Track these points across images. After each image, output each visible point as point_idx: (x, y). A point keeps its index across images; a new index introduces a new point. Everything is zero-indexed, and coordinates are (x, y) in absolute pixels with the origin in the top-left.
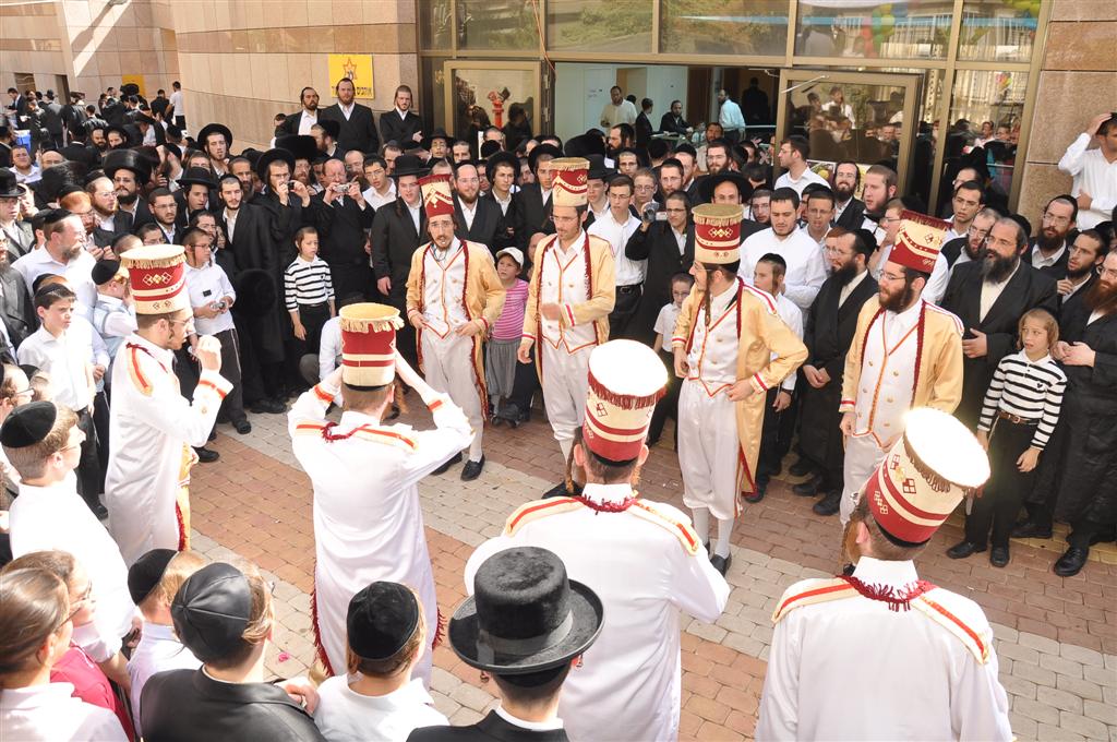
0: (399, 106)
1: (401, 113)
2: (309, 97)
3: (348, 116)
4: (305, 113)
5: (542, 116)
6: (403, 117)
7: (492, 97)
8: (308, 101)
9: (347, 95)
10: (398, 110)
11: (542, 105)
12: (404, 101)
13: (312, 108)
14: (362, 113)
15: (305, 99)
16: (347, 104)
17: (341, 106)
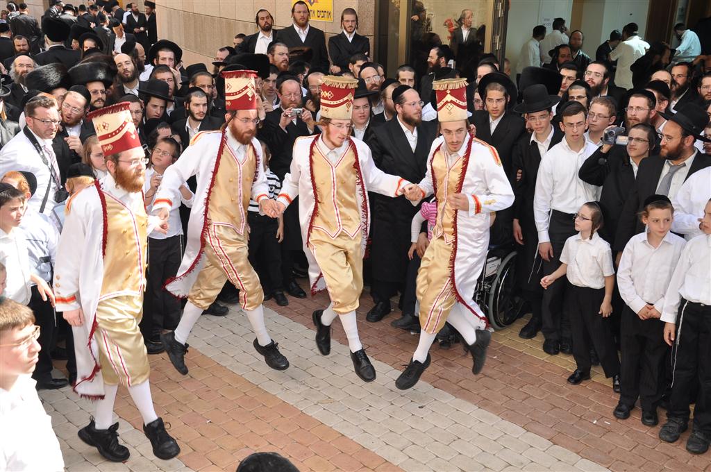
0: (345, 29)
1: (348, 36)
2: (263, 19)
3: (303, 38)
4: (261, 35)
5: (493, 44)
6: (350, 40)
7: (448, 24)
8: (262, 23)
9: (303, 18)
10: (345, 33)
11: (494, 34)
12: (350, 24)
13: (267, 29)
14: (315, 34)
15: (260, 21)
16: (303, 26)
17: (297, 28)
